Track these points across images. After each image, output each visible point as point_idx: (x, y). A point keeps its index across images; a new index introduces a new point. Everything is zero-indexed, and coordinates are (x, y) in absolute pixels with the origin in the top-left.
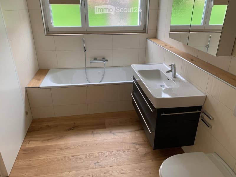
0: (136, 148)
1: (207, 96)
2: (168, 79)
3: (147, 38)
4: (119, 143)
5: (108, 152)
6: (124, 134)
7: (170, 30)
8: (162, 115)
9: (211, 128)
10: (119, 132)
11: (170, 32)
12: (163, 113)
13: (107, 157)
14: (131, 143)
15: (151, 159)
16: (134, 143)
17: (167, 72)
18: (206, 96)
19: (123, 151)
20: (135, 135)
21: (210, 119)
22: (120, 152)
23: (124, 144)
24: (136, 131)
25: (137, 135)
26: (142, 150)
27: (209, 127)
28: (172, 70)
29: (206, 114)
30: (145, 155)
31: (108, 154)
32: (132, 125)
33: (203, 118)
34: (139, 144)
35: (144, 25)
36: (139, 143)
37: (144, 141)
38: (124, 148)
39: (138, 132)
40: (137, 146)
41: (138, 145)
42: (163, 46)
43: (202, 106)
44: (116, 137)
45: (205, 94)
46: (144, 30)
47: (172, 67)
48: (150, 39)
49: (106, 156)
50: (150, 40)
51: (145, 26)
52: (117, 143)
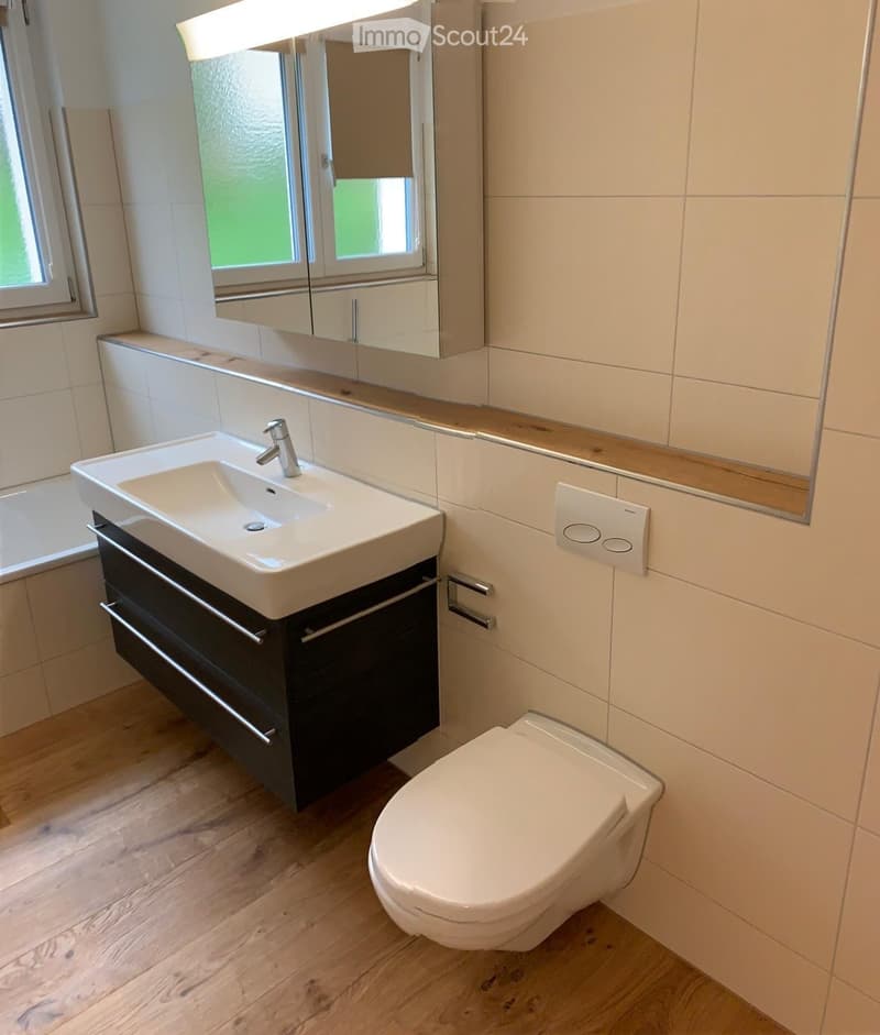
0: (202, 848)
1: (448, 515)
2: (272, 491)
3: (100, 338)
4: (112, 862)
5: (70, 930)
6: (124, 809)
7: (216, 288)
8: (305, 640)
9: (495, 624)
10: (94, 812)
11: (217, 296)
12: (307, 630)
13: (75, 957)
14: (172, 836)
15: (287, 866)
16: (187, 831)
17: (261, 462)
18: (444, 516)
19: (147, 888)
20: (178, 791)
21: (483, 592)
22: (136, 901)
23: (137, 855)
24: (173, 771)
25: (185, 788)
26: (238, 841)
27: (485, 626)
28: (277, 448)
29: (463, 580)
30: (259, 855)
31: (73, 942)
32: (146, 752)
33: (456, 602)
34: (211, 825)
35: (69, 279)
36: (208, 820)
37: (230, 800)
38: (147, 875)
39: (189, 772)
40: (207, 838)
41: (210, 832)
42: (197, 360)
43: (434, 559)
44: (84, 842)
45: (435, 508)
46: (73, 300)
47: (275, 439)
48: (118, 339)
49: (69, 955)
50: (118, 343)
51: (74, 284)
52: (103, 865)
